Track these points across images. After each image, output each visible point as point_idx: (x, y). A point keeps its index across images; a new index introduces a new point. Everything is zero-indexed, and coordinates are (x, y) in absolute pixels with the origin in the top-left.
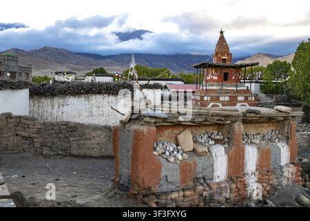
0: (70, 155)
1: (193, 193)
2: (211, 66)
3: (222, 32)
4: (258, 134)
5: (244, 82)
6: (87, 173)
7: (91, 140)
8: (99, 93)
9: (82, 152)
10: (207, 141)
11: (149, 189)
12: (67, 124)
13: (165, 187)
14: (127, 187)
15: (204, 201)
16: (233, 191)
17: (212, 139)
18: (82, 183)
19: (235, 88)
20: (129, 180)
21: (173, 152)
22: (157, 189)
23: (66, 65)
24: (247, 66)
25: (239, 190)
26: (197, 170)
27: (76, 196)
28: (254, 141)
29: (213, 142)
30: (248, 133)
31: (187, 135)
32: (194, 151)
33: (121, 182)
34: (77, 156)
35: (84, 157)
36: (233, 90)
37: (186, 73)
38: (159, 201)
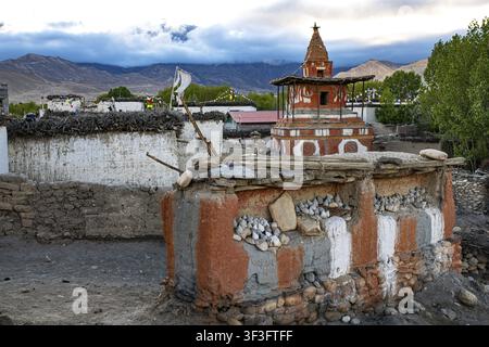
0: (85, 237)
1: (299, 299)
2: (300, 82)
3: (316, 28)
4: (395, 195)
5: (352, 106)
6: (114, 267)
7: (118, 212)
8: (125, 130)
9: (104, 232)
10: (317, 212)
11: (229, 298)
12: (76, 186)
13: (253, 292)
14: (191, 296)
15: (317, 310)
16: (361, 290)
17: (327, 209)
18: (108, 284)
19: (338, 117)
20: (194, 284)
21: (264, 233)
22: (241, 297)
23: (64, 83)
24: (355, 80)
25: (370, 288)
26: (305, 261)
27: (101, 311)
28: (390, 208)
29: (328, 213)
30: (380, 195)
31: (286, 204)
32: (298, 229)
33: (180, 288)
34: (97, 239)
35: (108, 239)
36: (336, 119)
37: (259, 92)
38: (246, 316)
